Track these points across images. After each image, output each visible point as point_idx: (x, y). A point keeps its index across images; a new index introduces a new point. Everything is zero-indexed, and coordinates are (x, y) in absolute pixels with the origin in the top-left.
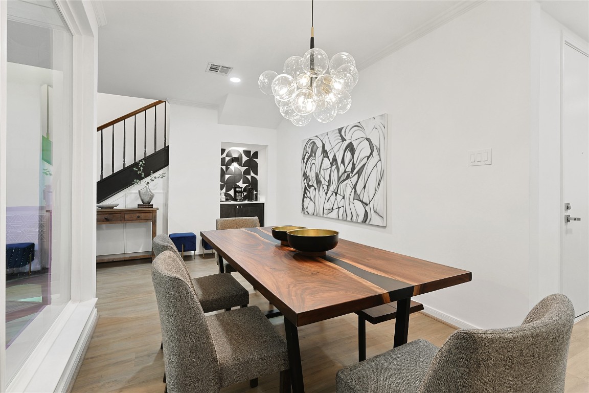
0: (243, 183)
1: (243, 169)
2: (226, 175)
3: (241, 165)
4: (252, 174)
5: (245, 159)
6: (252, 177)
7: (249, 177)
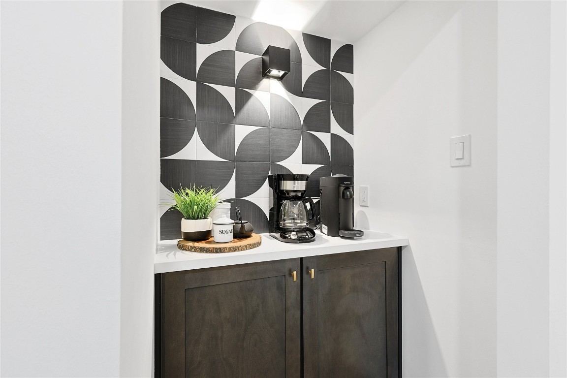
0: (305, 161)
1: (304, 105)
2: (238, 128)
3: (294, 88)
4: (336, 128)
5: (309, 67)
6: (335, 138)
7: (325, 138)
